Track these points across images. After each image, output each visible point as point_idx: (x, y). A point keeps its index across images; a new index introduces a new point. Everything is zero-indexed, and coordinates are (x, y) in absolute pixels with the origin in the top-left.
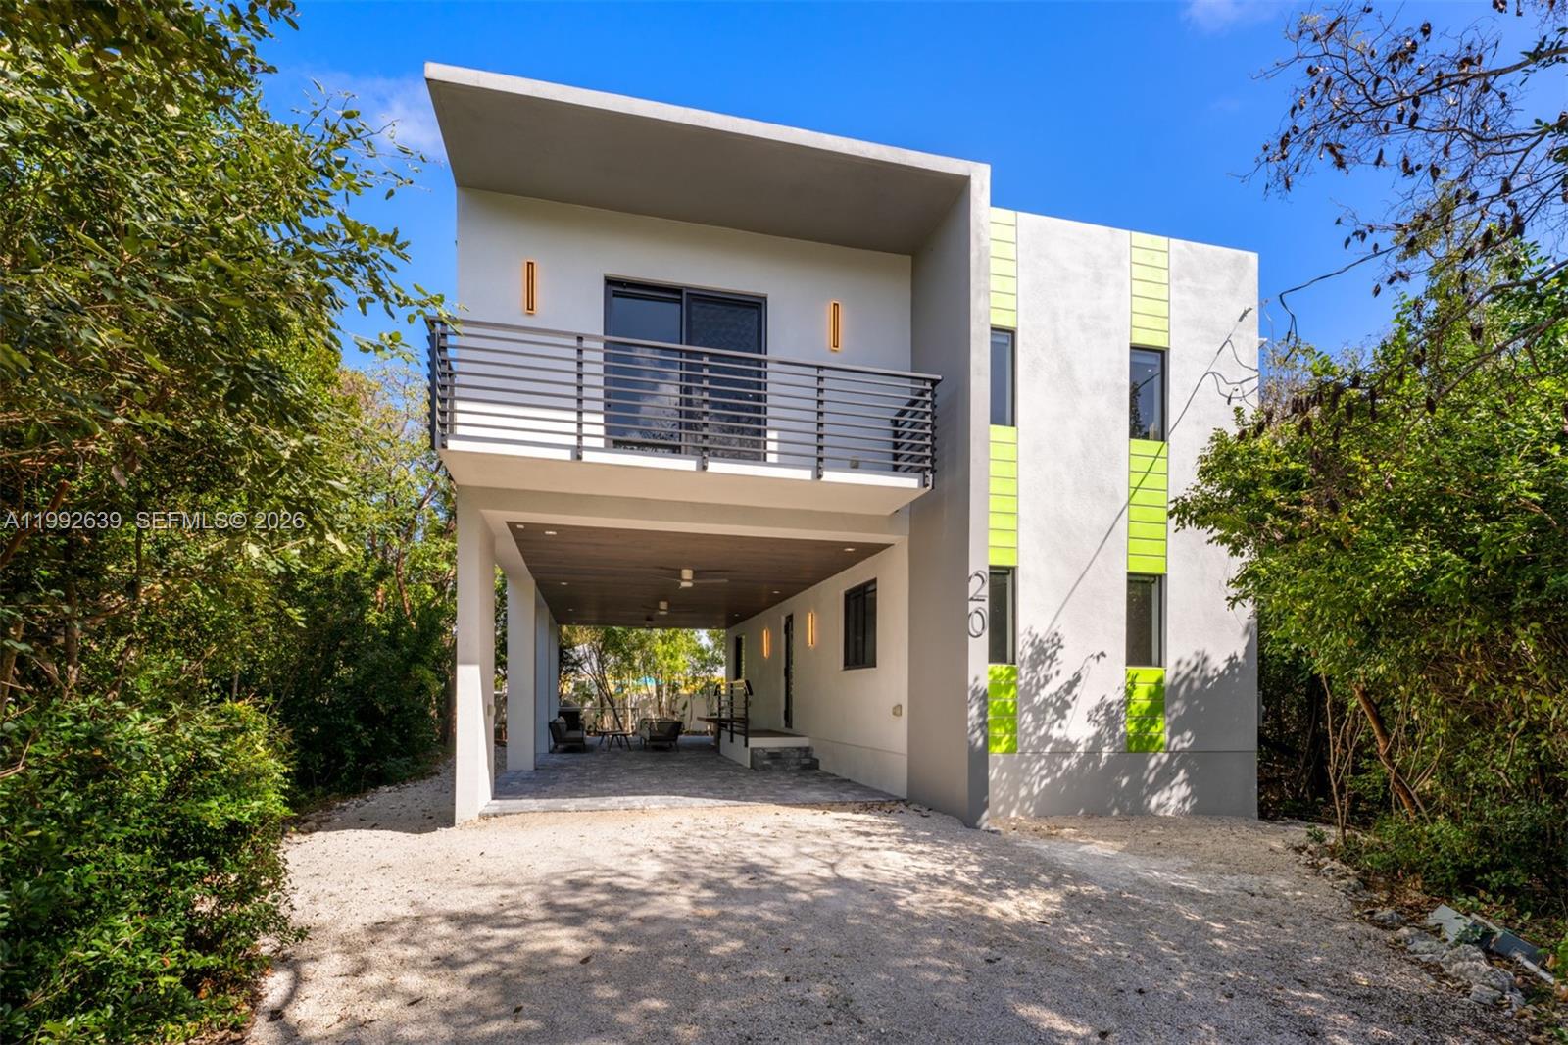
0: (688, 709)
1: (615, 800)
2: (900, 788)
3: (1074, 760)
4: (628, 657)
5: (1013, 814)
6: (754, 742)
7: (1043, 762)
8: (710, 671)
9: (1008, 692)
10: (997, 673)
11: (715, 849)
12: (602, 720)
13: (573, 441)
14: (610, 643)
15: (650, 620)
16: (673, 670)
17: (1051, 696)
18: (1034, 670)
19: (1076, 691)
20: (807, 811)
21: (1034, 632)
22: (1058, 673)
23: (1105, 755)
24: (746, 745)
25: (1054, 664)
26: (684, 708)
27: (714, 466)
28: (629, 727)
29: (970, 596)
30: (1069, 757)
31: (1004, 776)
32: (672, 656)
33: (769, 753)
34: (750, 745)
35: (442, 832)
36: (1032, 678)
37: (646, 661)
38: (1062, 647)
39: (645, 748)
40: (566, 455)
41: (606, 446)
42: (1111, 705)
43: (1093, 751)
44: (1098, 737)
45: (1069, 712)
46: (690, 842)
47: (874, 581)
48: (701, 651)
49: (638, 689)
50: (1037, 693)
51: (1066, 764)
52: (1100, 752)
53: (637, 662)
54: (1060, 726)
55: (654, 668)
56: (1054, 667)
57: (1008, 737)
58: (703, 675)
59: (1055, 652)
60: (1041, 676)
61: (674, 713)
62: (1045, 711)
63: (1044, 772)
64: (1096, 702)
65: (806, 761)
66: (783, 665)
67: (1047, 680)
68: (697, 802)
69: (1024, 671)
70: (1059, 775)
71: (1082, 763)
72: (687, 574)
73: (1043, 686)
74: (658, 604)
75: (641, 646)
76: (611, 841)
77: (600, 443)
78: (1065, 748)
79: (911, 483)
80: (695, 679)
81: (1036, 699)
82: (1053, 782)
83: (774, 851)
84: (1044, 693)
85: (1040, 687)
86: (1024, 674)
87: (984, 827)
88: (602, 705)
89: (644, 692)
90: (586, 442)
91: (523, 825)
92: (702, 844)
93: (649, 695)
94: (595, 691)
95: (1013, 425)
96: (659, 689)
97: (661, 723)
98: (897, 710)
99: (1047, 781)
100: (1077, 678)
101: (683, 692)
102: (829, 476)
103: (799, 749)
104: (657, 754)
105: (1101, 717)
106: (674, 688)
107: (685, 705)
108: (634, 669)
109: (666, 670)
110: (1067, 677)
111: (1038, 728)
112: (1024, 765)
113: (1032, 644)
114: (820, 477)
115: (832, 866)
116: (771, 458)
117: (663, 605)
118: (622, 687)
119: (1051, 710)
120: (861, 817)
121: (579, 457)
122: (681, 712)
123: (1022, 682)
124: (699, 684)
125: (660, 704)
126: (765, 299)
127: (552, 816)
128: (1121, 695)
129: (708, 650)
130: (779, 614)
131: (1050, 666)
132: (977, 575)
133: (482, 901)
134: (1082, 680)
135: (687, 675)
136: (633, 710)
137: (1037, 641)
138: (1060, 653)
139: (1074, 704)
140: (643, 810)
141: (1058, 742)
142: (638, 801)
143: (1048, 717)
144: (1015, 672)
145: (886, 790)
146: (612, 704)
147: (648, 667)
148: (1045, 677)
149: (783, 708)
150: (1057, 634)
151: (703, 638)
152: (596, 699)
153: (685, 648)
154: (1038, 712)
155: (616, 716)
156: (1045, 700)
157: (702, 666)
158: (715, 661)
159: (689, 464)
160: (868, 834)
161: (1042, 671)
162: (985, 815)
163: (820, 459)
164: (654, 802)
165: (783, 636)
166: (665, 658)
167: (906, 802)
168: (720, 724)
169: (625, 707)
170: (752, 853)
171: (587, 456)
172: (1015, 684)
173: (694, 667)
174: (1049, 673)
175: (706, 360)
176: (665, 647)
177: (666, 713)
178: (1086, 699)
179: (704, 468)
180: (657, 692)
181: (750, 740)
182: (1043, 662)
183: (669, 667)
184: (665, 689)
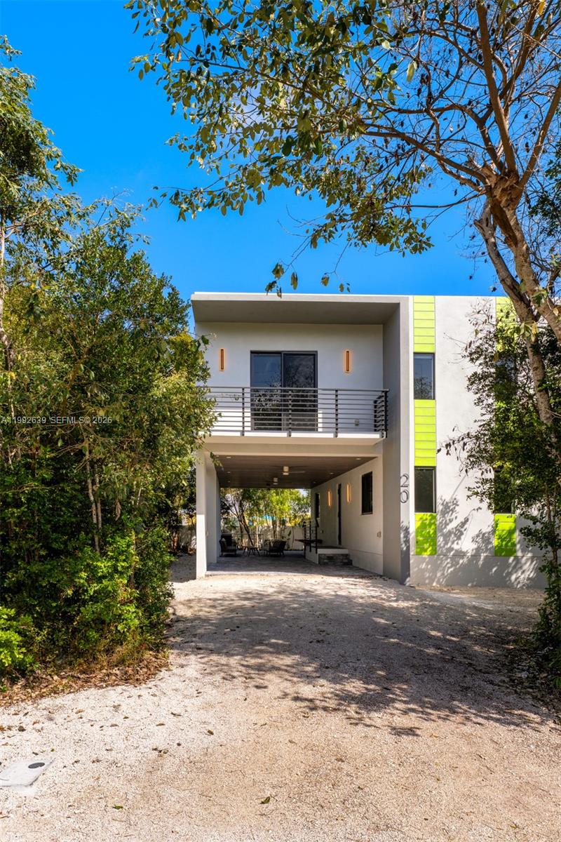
0: (292, 535)
1: (256, 573)
2: (380, 571)
3: (465, 560)
4: (257, 505)
5: (434, 584)
6: (320, 551)
7: (449, 560)
8: (305, 512)
9: (430, 527)
10: (424, 518)
11: (294, 586)
12: (242, 541)
13: (241, 429)
14: (247, 496)
15: (269, 485)
16: (282, 511)
17: (453, 529)
18: (444, 517)
19: (466, 526)
20: (336, 578)
21: (443, 498)
22: (456, 518)
23: (482, 557)
24: (316, 553)
25: (454, 513)
26: (289, 535)
27: (294, 435)
28: (258, 544)
29: (402, 484)
30: (463, 558)
31: (429, 566)
32: (282, 503)
33: (328, 557)
34: (318, 552)
35: (191, 582)
36: (443, 520)
37: (267, 506)
38: (458, 505)
39: (267, 556)
40: (238, 434)
41: (252, 429)
42: (484, 534)
43: (476, 556)
44: (478, 549)
45: (463, 537)
46: (285, 584)
47: (371, 473)
48: (299, 499)
49: (262, 523)
50: (445, 527)
51: (461, 561)
52: (480, 556)
53: (261, 507)
54: (457, 543)
55: (271, 510)
56: (454, 514)
57: (430, 548)
58: (300, 514)
59: (455, 508)
60: (448, 519)
61: (283, 538)
62: (450, 535)
63: (449, 565)
64: (477, 532)
65: (346, 561)
66: (338, 512)
67: (451, 521)
68: (289, 574)
69: (438, 517)
70: (458, 566)
71: (470, 561)
72: (286, 469)
73: (448, 524)
74: (273, 479)
75: (263, 498)
76: (257, 583)
77: (249, 429)
78: (460, 554)
79: (377, 436)
80: (295, 517)
81: (445, 531)
82: (454, 570)
83: (315, 587)
84: (449, 527)
85: (447, 524)
86: (438, 519)
87: (407, 584)
88: (242, 532)
89: (266, 525)
90: (246, 429)
91: (222, 579)
92: (290, 585)
93: (269, 527)
94: (238, 524)
95: (434, 399)
96: (274, 523)
97: (275, 542)
98: (379, 534)
99: (452, 569)
100: (467, 520)
101: (288, 524)
102: (340, 435)
103: (342, 555)
104: (273, 558)
105: (479, 540)
106: (283, 522)
107: (290, 533)
108: (259, 511)
109: (277, 512)
110: (461, 519)
111: (446, 543)
112: (439, 562)
113: (443, 504)
114: (337, 436)
115: (336, 592)
116: (320, 430)
117: (276, 480)
118: (253, 522)
119: (453, 536)
120: (358, 580)
121: (243, 435)
122: (288, 537)
123: (438, 522)
124: (298, 520)
125: (275, 532)
126: (317, 352)
127: (232, 576)
128: (490, 529)
129: (304, 498)
130: (334, 483)
131: (452, 514)
132: (404, 476)
133: (218, 596)
134: (470, 521)
135: (290, 515)
136: (259, 535)
137: (445, 503)
138: (457, 508)
139: (465, 532)
140: (267, 575)
141: (456, 551)
142: (266, 573)
143: (451, 539)
144: (434, 518)
145: (372, 571)
146: (248, 532)
147: (267, 510)
148: (450, 520)
149: (338, 534)
150: (455, 499)
151: (303, 493)
152: (238, 529)
153: (289, 498)
154: (447, 537)
155: (250, 538)
156: (449, 531)
157: (300, 509)
158: (307, 505)
159: (284, 434)
160: (355, 585)
161: (448, 517)
162: (408, 579)
163: (337, 429)
164: (272, 573)
165: (337, 496)
166: (278, 504)
167: (381, 576)
168: (307, 542)
169: (254, 534)
170: (307, 588)
171: (246, 434)
172: (434, 523)
173: (295, 510)
174: (452, 518)
175: (290, 392)
176: (278, 497)
177: (278, 537)
178: (471, 530)
179: (290, 436)
180: (273, 525)
181: (318, 550)
182: (448, 513)
183: (279, 510)
184: (278, 523)
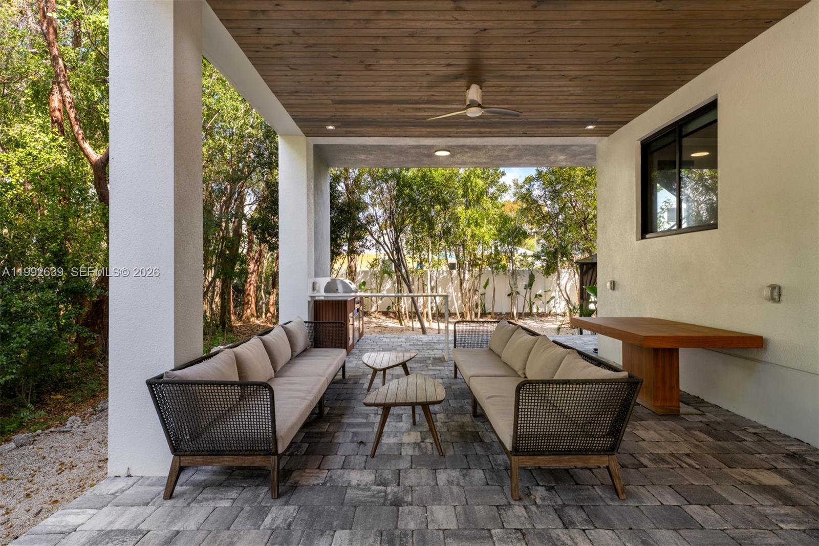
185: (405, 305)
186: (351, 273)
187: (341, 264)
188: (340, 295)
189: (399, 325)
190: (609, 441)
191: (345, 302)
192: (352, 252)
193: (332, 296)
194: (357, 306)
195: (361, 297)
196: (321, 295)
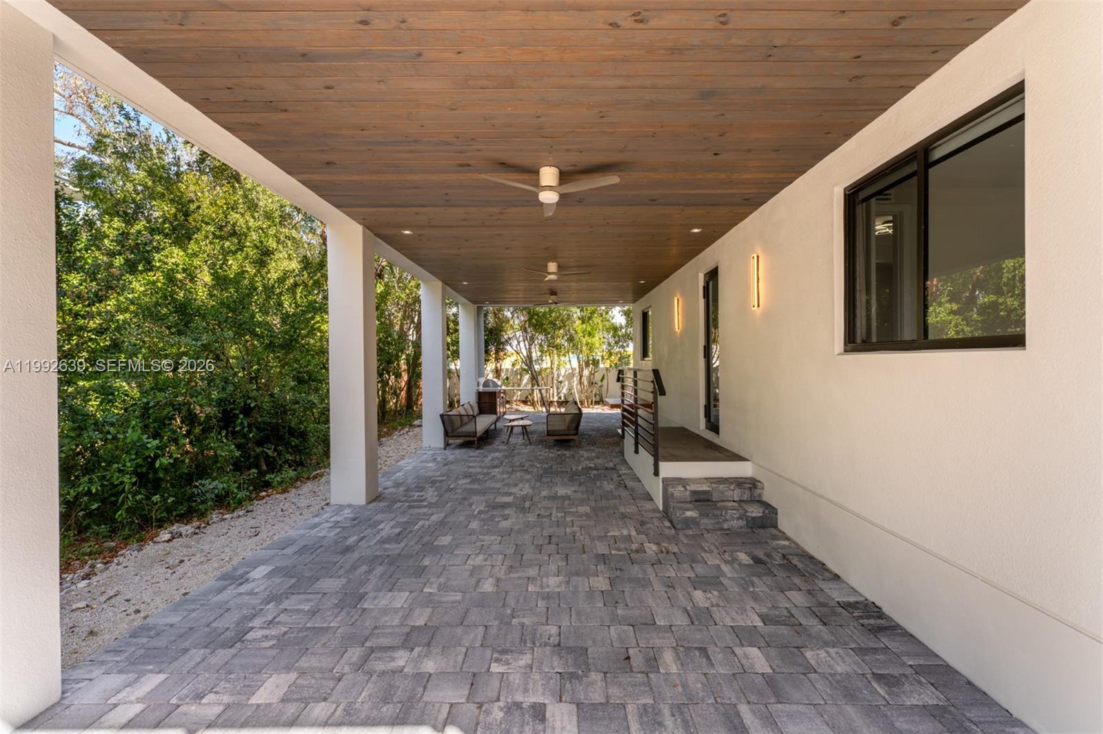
0: (605, 381)
6: (667, 469)
8: (623, 347)
16: (590, 347)
24: (656, 473)
26: (602, 381)
32: (590, 334)
34: (661, 473)
48: (615, 329)
58: (618, 350)
61: (593, 384)
65: (755, 512)
66: (702, 343)
80: (611, 354)
101: (600, 366)
103: (738, 483)
107: (603, 378)
109: (584, 347)
122: (600, 384)
124: (614, 359)
125: (581, 377)
129: (621, 327)
130: (693, 274)
135: (603, 351)
151: (617, 316)
153: (601, 326)
157: (616, 342)
158: (627, 337)
165: (702, 302)
166: (584, 337)
173: (609, 344)
176: (584, 326)
177: (587, 385)
181: (663, 465)
183: (587, 344)
184: (585, 364)
185: (537, 396)
186: (497, 372)
187: (490, 366)
188: (491, 389)
189: (533, 410)
190: (575, 432)
191: (495, 393)
192: (497, 359)
193: (487, 389)
194: (502, 395)
195: (505, 390)
196: (481, 388)
